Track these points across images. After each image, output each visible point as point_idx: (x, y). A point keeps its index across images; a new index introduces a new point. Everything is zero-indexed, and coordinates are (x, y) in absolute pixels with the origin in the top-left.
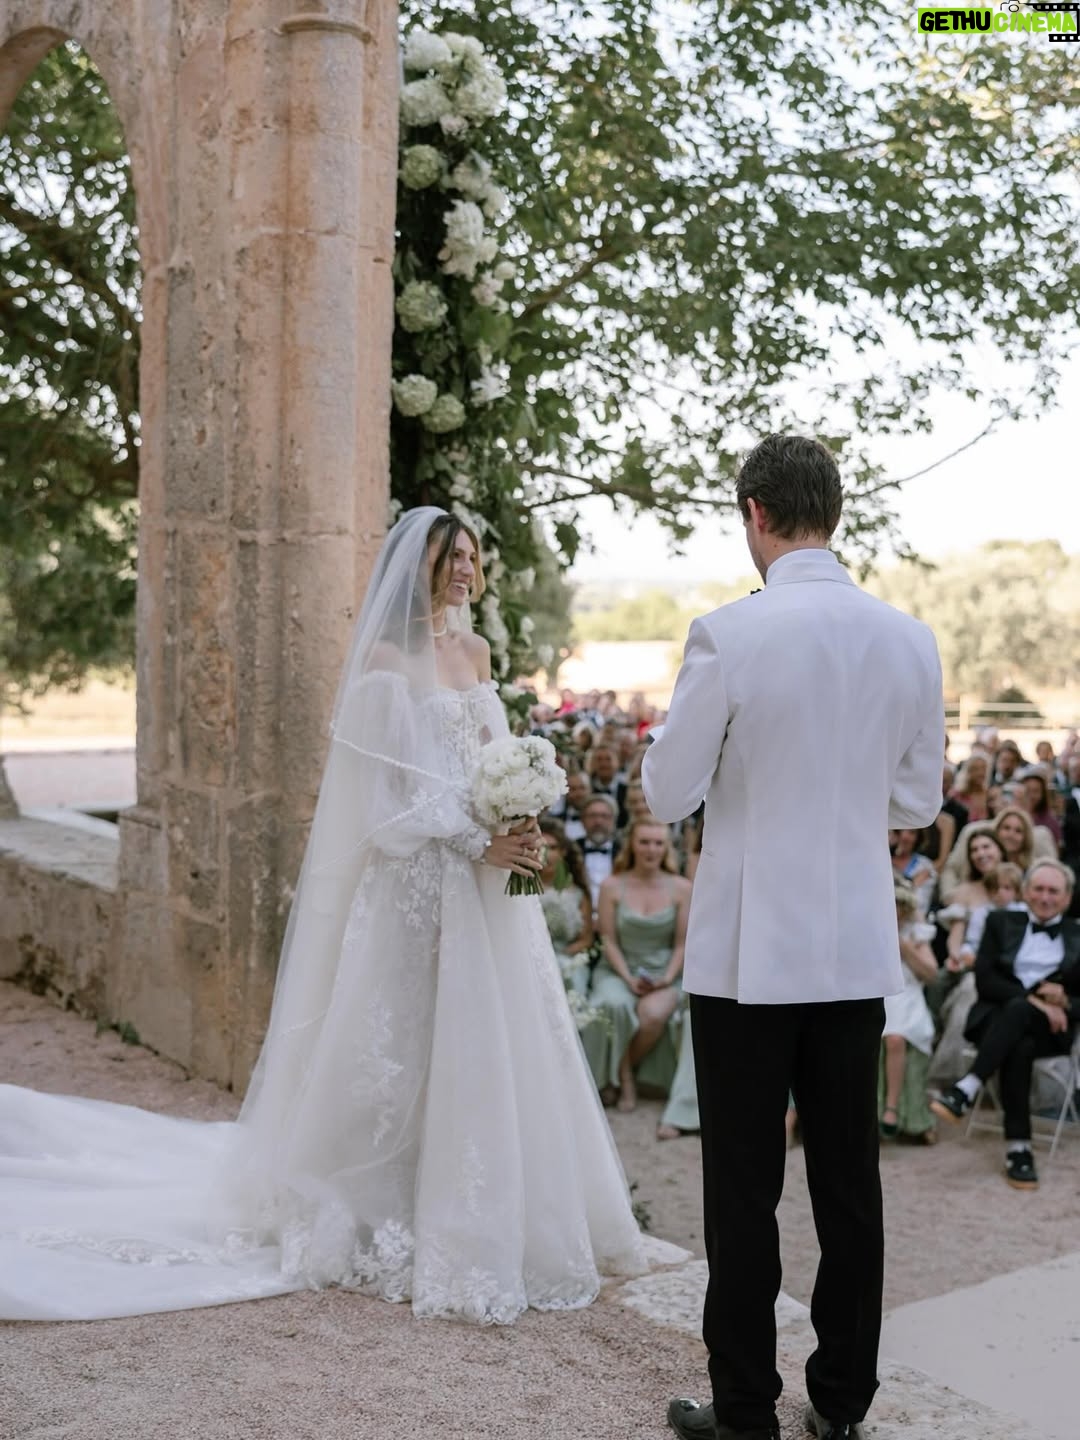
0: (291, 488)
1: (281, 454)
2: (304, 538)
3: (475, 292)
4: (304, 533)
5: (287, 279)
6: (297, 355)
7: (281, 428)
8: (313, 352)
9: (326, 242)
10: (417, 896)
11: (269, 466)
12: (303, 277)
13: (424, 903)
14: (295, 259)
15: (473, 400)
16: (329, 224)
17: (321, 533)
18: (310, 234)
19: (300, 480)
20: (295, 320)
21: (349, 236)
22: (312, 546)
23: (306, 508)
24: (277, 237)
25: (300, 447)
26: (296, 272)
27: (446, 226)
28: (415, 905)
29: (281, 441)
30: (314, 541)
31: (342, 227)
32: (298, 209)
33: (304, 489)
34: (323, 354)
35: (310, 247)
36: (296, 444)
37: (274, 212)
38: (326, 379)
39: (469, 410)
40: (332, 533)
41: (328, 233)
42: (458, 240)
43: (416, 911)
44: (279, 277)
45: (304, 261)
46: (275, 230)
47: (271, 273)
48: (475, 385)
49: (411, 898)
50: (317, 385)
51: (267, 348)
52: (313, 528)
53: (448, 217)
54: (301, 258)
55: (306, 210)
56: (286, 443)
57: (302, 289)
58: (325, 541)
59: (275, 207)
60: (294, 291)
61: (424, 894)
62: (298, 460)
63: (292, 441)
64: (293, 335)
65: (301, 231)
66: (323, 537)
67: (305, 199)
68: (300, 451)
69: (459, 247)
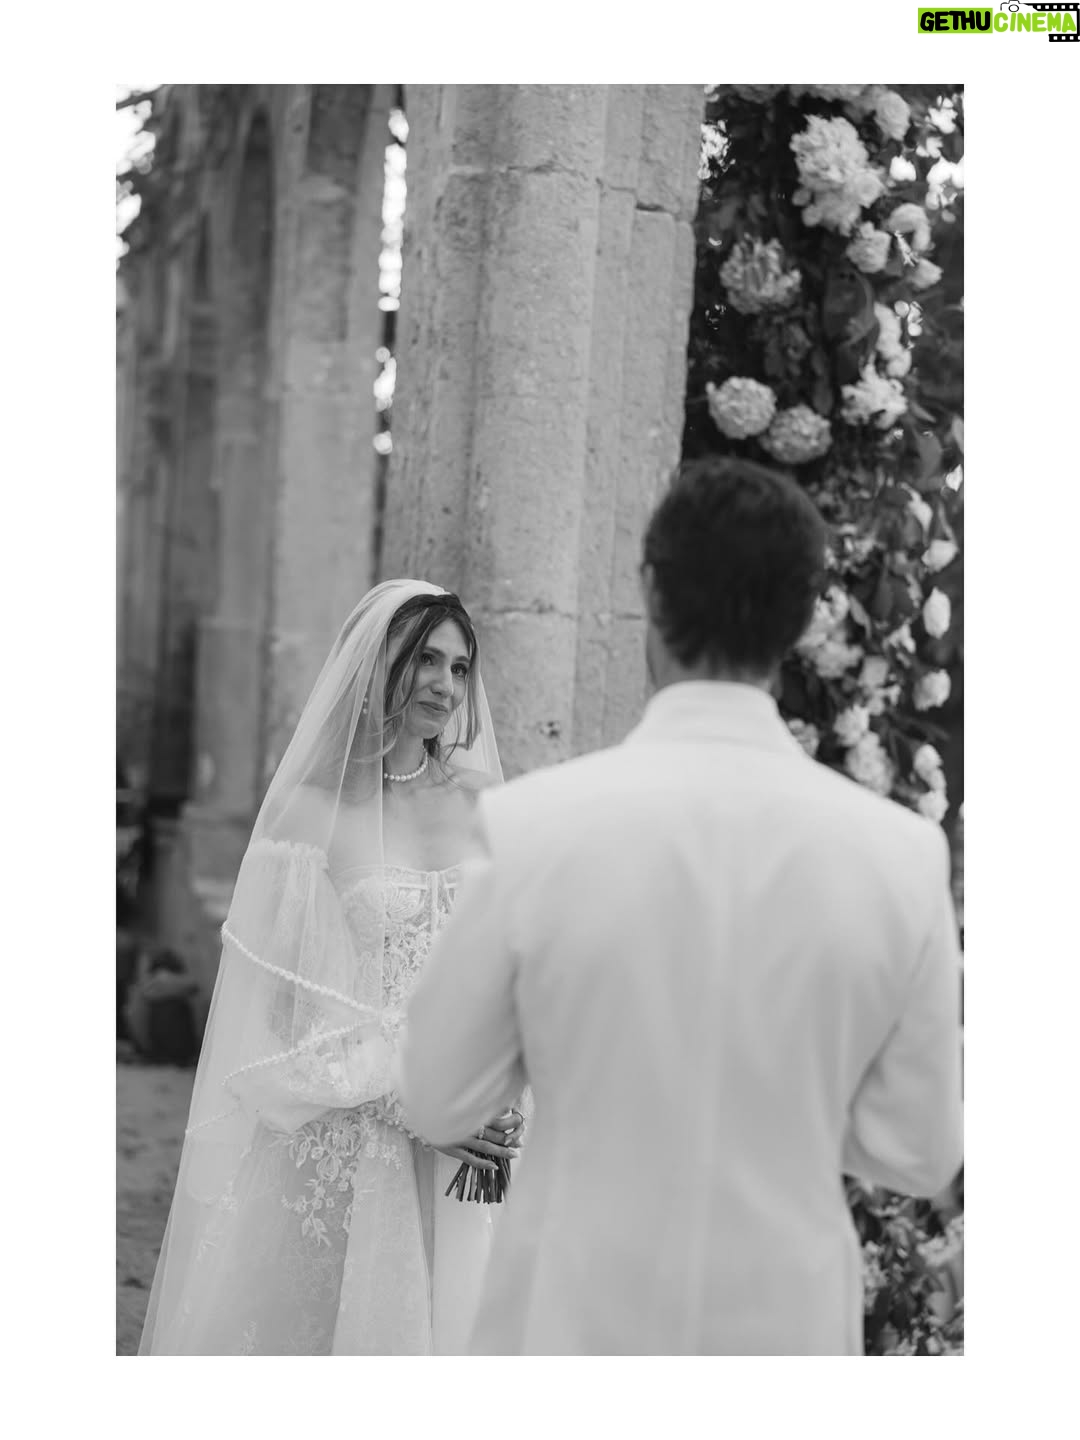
0: (474, 544)
1: (467, 492)
2: (486, 616)
3: (851, 252)
4: (485, 609)
5: (485, 240)
6: (491, 349)
7: (468, 455)
8: (511, 345)
9: (534, 184)
10: (320, 1191)
11: (446, 510)
12: (502, 235)
13: (331, 1203)
14: (495, 210)
15: (845, 412)
16: (544, 156)
17: (508, 610)
18: (515, 173)
19: (484, 533)
20: (491, 298)
21: (573, 173)
22: (495, 629)
23: (489, 573)
24: (474, 179)
25: (486, 483)
26: (495, 229)
27: (793, 154)
28: (316, 1204)
29: (467, 474)
30: (498, 621)
31: (561, 158)
32: (502, 138)
33: (489, 545)
34: (523, 348)
35: (514, 191)
36: (483, 479)
37: (472, 144)
38: (527, 384)
39: (838, 427)
40: (527, 610)
41: (538, 170)
42: (815, 175)
43: (319, 1214)
44: (475, 235)
45: (505, 212)
46: (469, 170)
47: (462, 232)
48: (848, 391)
49: (310, 1194)
50: (513, 393)
51: (451, 340)
52: (497, 602)
53: (797, 142)
54: (501, 208)
55: (511, 139)
56: (471, 478)
57: (501, 253)
58: (515, 622)
59: (472, 136)
60: (492, 255)
61: (331, 1190)
62: (483, 503)
63: (479, 475)
64: (487, 324)
65: (503, 170)
66: (511, 616)
67: (510, 123)
68: (486, 490)
69: (819, 186)
